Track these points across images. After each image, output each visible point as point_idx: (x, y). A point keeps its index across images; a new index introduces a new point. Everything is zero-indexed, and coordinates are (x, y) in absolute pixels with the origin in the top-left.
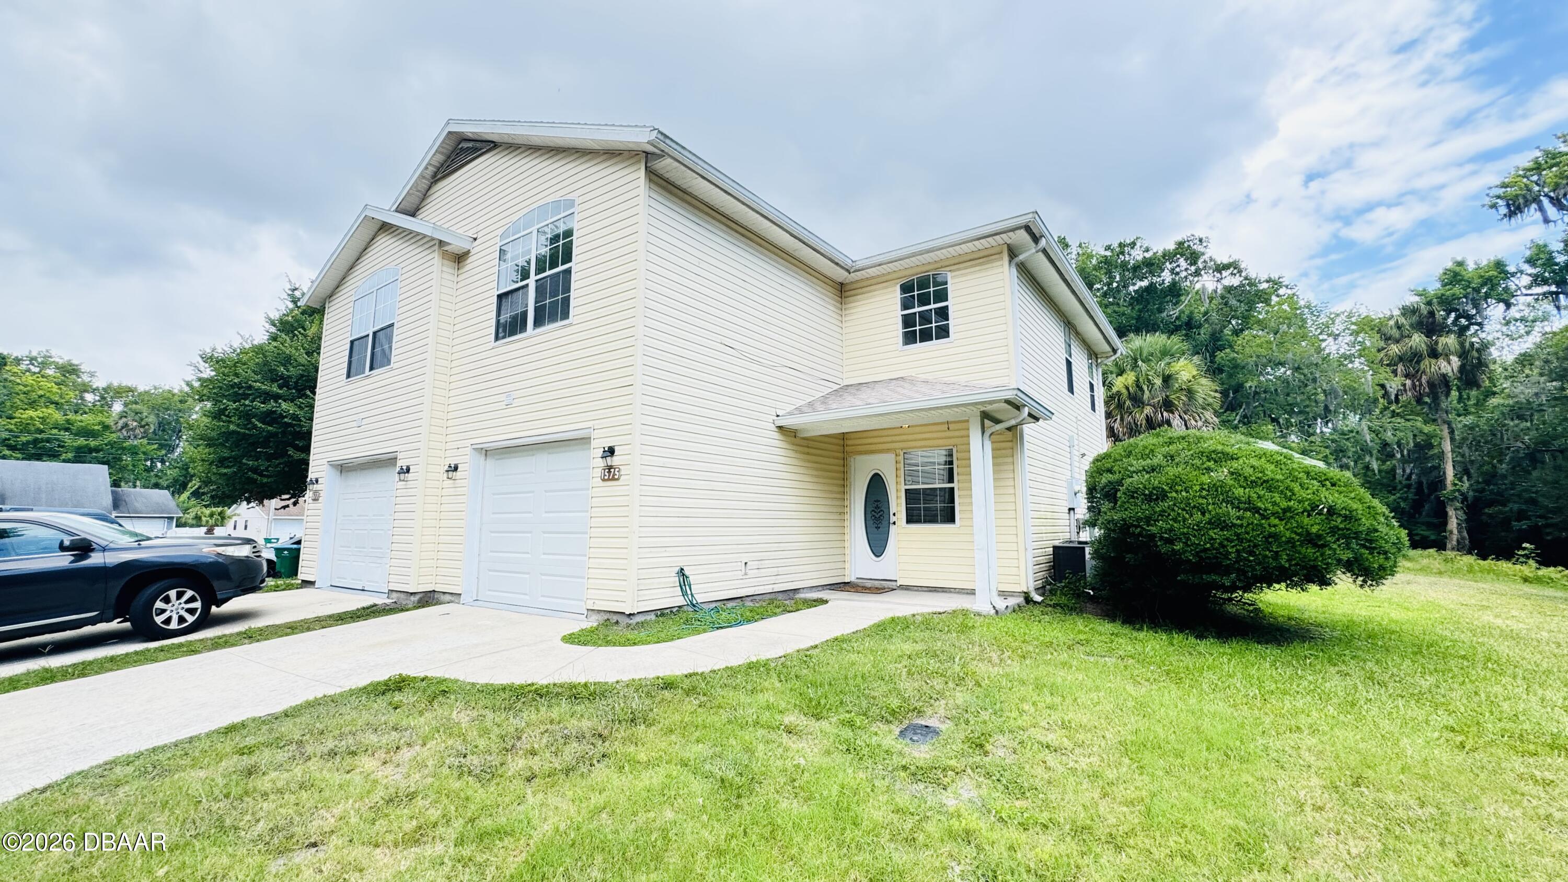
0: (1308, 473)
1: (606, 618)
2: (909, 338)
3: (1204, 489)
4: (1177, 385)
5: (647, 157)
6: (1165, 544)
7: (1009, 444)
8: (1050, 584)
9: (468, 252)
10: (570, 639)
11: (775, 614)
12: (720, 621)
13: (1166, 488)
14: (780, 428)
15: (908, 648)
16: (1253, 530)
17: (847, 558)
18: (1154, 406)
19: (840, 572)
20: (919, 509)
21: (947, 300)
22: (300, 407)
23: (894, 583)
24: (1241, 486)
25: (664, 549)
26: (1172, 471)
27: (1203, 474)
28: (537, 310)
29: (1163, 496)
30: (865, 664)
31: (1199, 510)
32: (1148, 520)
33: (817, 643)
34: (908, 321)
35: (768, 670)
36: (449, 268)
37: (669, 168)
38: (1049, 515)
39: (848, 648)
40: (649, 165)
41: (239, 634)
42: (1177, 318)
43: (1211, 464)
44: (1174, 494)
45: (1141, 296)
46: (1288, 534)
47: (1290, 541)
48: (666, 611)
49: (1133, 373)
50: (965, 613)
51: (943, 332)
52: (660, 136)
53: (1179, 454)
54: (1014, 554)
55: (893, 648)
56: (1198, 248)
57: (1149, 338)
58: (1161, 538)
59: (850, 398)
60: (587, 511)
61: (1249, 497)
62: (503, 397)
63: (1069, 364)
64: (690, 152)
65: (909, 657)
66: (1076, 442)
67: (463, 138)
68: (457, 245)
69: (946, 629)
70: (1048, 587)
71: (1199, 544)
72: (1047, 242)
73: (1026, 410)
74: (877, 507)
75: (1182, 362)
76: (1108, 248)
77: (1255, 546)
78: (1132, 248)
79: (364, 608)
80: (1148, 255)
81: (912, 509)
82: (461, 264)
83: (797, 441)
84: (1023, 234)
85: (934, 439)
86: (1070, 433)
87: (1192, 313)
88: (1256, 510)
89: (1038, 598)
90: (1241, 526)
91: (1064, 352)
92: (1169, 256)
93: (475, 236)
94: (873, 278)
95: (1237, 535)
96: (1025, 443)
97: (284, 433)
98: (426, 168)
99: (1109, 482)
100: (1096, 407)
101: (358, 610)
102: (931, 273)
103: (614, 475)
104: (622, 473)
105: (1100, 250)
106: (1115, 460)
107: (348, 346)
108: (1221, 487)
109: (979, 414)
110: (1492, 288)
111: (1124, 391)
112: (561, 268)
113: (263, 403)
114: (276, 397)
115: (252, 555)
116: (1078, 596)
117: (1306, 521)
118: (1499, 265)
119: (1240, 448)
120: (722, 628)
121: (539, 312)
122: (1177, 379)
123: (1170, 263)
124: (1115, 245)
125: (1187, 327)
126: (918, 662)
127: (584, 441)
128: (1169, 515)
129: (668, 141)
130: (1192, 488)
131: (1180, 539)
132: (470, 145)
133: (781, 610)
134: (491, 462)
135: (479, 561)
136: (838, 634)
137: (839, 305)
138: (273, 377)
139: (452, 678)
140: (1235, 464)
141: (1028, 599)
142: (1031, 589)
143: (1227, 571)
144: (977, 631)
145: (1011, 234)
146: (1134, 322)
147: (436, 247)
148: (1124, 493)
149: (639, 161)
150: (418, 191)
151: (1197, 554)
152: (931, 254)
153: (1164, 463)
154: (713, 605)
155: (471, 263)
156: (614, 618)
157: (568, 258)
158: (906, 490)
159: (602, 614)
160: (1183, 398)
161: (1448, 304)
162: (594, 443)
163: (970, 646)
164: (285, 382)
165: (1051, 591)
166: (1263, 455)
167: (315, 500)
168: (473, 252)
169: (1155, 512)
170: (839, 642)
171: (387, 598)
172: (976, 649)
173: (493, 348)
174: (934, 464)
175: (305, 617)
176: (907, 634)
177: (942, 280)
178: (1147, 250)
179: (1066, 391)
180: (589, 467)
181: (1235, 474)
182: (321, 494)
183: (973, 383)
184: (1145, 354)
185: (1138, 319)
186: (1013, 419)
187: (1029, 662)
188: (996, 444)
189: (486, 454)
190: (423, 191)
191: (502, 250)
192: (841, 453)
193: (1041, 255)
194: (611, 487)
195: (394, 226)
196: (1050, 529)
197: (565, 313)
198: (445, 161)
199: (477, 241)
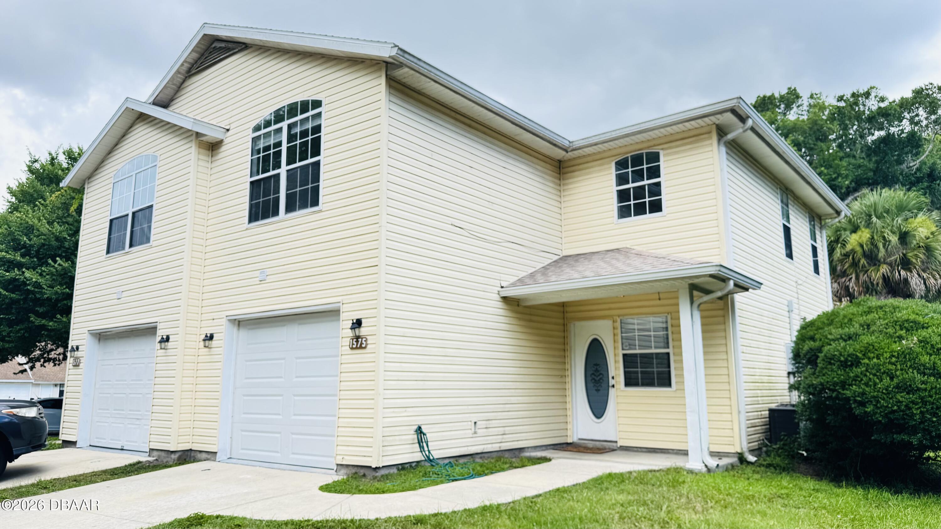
1: (354, 471)
2: (624, 212)
3: (894, 356)
4: (915, 242)
5: (387, 67)
6: (858, 406)
7: (720, 313)
8: (766, 446)
9: (221, 142)
10: (326, 488)
11: (503, 470)
12: (455, 474)
13: (860, 355)
14: (504, 298)
15: (622, 498)
16: (936, 393)
17: (569, 419)
18: (890, 264)
19: (563, 433)
20: (637, 372)
21: (659, 176)
22: (41, 275)
23: (614, 444)
24: (927, 353)
25: (404, 409)
26: (866, 339)
27: (895, 342)
28: (288, 196)
29: (856, 362)
30: (583, 510)
31: (888, 375)
32: (844, 384)
33: (541, 492)
34: (623, 196)
35: (500, 512)
36: (204, 156)
37: (406, 75)
38: (766, 379)
39: (568, 497)
40: (389, 73)
41: (33, 485)
42: (918, 169)
43: (903, 333)
44: (866, 361)
45: (878, 147)
48: (406, 466)
49: (867, 230)
50: (677, 470)
51: (656, 207)
52: (399, 52)
53: (875, 323)
54: (727, 417)
55: (608, 498)
57: (886, 193)
58: (855, 401)
59: (568, 270)
60: (337, 376)
61: (934, 363)
62: (257, 273)
63: (787, 230)
64: (425, 62)
65: (622, 505)
66: (795, 306)
67: (217, 39)
68: (213, 134)
69: (658, 483)
70: (764, 449)
71: (887, 407)
72: (753, 121)
73: (732, 283)
74: (597, 371)
75: (921, 217)
76: (840, 99)
78: (867, 98)
79: (130, 465)
80: (882, 105)
81: (630, 372)
82: (214, 152)
83: (520, 309)
84: (729, 115)
85: (649, 306)
86: (789, 298)
87: (934, 163)
89: (752, 458)
90: (925, 390)
91: (780, 217)
92: (905, 105)
93: (227, 127)
94: (589, 155)
95: (922, 398)
96: (738, 312)
97: (25, 300)
98: (182, 65)
99: (811, 349)
100: (821, 269)
101: (126, 466)
102: (644, 151)
103: (362, 344)
104: (368, 342)
105: (831, 101)
106: (819, 328)
107: (108, 224)
108: (909, 354)
109: (687, 286)
111: (858, 249)
112: (310, 161)
113: (7, 271)
114: (20, 266)
115: (38, 416)
116: (793, 457)
119: (932, 318)
120: (456, 480)
121: (290, 199)
122: (914, 236)
123: (909, 113)
124: (848, 94)
126: (630, 509)
127: (333, 313)
128: (862, 380)
129: (406, 56)
130: (883, 355)
131: (871, 402)
132: (223, 45)
133: (508, 465)
134: (244, 334)
135: (232, 423)
137: (558, 182)
138: (17, 246)
139: (241, 516)
140: (924, 333)
141: (742, 459)
142: (745, 449)
143: (914, 431)
144: (686, 486)
145: (719, 116)
146: (871, 174)
147: (194, 137)
148: (823, 360)
149: (380, 69)
150: (173, 84)
151: (886, 416)
152: (644, 135)
153: (860, 331)
154: (447, 461)
155: (224, 150)
156: (362, 471)
157: (316, 152)
158: (624, 355)
159: (351, 468)
160: (921, 256)
162: (343, 316)
163: (678, 498)
164: (26, 250)
165: (766, 452)
167: (76, 365)
168: (226, 141)
169: (850, 377)
170: (560, 492)
171: (149, 456)
172: (683, 500)
173: (247, 229)
174: (649, 330)
175: (81, 473)
176: (622, 487)
177: (654, 157)
178: (882, 100)
179: (784, 257)
180: (339, 337)
181: (923, 342)
182: (82, 360)
183: (688, 256)
184: (880, 210)
185: (875, 172)
186: (721, 290)
187: (729, 511)
188: (706, 313)
189: (239, 325)
190: (178, 84)
191: (255, 140)
192: (561, 321)
193: (750, 133)
194: (359, 355)
195: (149, 116)
196: (765, 392)
197: (315, 202)
198: (199, 59)
199: (230, 132)
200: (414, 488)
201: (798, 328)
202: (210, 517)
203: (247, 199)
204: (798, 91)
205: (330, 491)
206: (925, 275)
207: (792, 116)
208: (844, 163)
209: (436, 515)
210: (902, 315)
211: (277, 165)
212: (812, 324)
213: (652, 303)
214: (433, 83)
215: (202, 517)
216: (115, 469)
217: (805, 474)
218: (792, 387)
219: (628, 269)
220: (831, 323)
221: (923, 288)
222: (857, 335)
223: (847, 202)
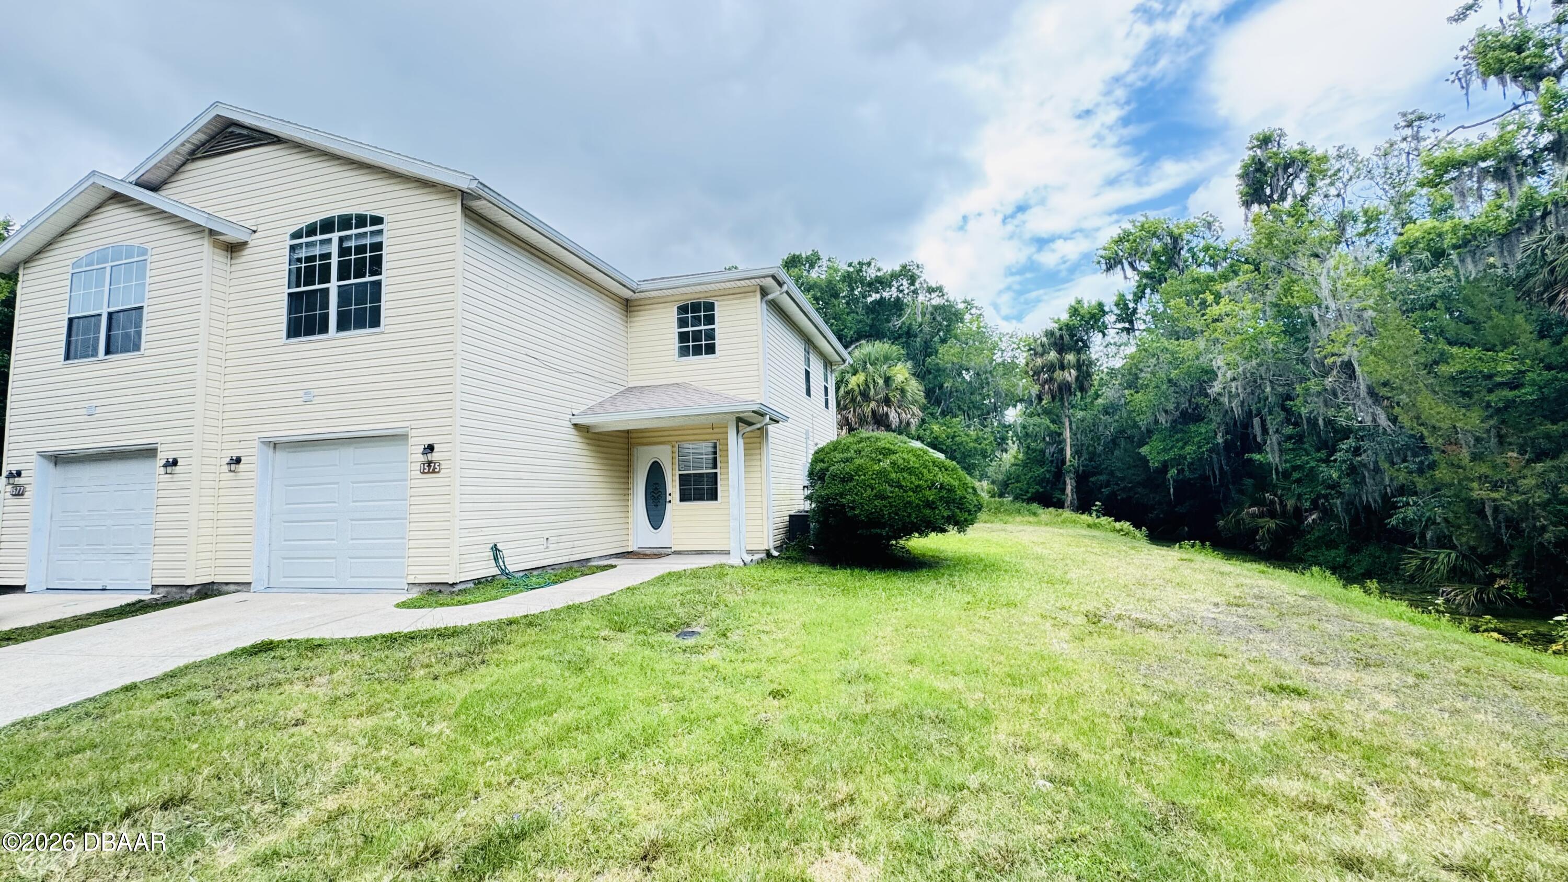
0: (934, 463)
1: (429, 588)
2: (684, 352)
3: (874, 474)
4: (894, 385)
5: (462, 196)
6: (850, 510)
7: (758, 440)
8: (786, 543)
9: (245, 243)
11: (576, 577)
12: (531, 584)
13: (853, 473)
14: (575, 425)
15: (681, 589)
16: (898, 499)
17: (631, 532)
18: (877, 401)
19: (625, 543)
20: (690, 489)
21: (714, 324)
23: (669, 550)
24: (895, 472)
25: (481, 530)
26: (858, 461)
27: (876, 464)
28: (340, 314)
29: (851, 479)
30: (651, 601)
31: (870, 487)
32: (842, 495)
34: (683, 337)
35: (582, 609)
36: (221, 258)
37: (483, 207)
38: (787, 492)
39: (638, 593)
40: (465, 202)
42: (900, 328)
43: (881, 457)
44: (857, 477)
45: (874, 307)
46: (917, 501)
47: (918, 505)
48: (482, 580)
49: (863, 374)
50: (722, 566)
51: (711, 349)
52: (479, 185)
53: (864, 450)
54: (760, 522)
55: (670, 590)
56: (916, 272)
57: (877, 345)
58: (849, 507)
59: (633, 400)
60: (405, 500)
61: (899, 478)
62: (301, 393)
63: (807, 373)
65: (682, 595)
66: (811, 434)
67: (234, 124)
68: (234, 236)
69: (708, 576)
70: (785, 546)
71: (868, 510)
72: (787, 284)
73: (768, 417)
74: (656, 489)
75: (900, 365)
76: (850, 265)
77: (899, 509)
78: (869, 267)
79: (128, 605)
80: (879, 274)
81: (684, 489)
82: (234, 255)
83: (590, 435)
84: (771, 280)
85: (702, 434)
86: (806, 428)
87: (911, 324)
88: (901, 487)
89: (776, 553)
90: (892, 497)
91: (803, 363)
92: (895, 276)
93: (254, 228)
94: (654, 299)
95: (890, 503)
96: (770, 438)
98: (183, 145)
99: (821, 469)
100: (830, 405)
102: (702, 301)
103: (435, 468)
104: (442, 467)
105: (843, 267)
106: (828, 453)
107: (65, 323)
108: (884, 472)
109: (734, 419)
110: (1095, 322)
111: (856, 388)
112: (368, 279)
116: (805, 551)
117: (927, 493)
118: (1101, 305)
119: (899, 446)
120: (534, 589)
121: (343, 317)
122: (894, 380)
123: (896, 283)
124: (855, 263)
125: (905, 336)
126: (688, 597)
127: (399, 438)
128: (853, 491)
129: (486, 190)
130: (868, 473)
131: (859, 507)
132: (245, 132)
133: (579, 574)
134: (281, 456)
135: (270, 551)
136: (630, 585)
137: (625, 318)
140: (894, 457)
141: (769, 554)
142: (772, 547)
143: (883, 526)
144: (729, 577)
145: (762, 280)
146: (868, 328)
147: (206, 234)
148: (829, 477)
149: (455, 197)
150: (169, 165)
151: (867, 516)
152: (702, 286)
153: (854, 456)
154: (521, 574)
155: (249, 254)
156: (438, 588)
157: (377, 270)
158: (680, 475)
159: (424, 586)
160: (898, 395)
161: (1070, 329)
162: (411, 441)
163: (724, 586)
165: (786, 548)
166: (911, 451)
167: (18, 494)
168: (251, 244)
169: (846, 489)
170: (631, 590)
171: (152, 593)
172: (728, 587)
173: (284, 345)
174: (702, 454)
175: (58, 618)
176: (680, 581)
177: (710, 307)
178: (879, 270)
179: (805, 395)
180: (407, 461)
181: (893, 464)
182: (28, 488)
183: (731, 393)
184: (873, 358)
185: (871, 327)
186: (760, 422)
187: (761, 592)
188: (748, 440)
189: (275, 448)
190: (175, 166)
191: (293, 248)
192: (626, 446)
193: (785, 295)
194: (431, 479)
195: (131, 199)
196: (787, 502)
197: (375, 322)
198: (208, 141)
199: (257, 234)
200: (496, 598)
201: (813, 452)
202: (281, 642)
203: (285, 311)
204: (820, 253)
205: (409, 608)
206: (899, 411)
207: (814, 274)
208: (850, 318)
209: (526, 616)
210: (881, 444)
211: (326, 278)
212: (821, 450)
213: (705, 431)
214: (510, 217)
215: (271, 642)
216: (108, 610)
217: (813, 562)
218: (808, 498)
219: (689, 403)
220: (835, 449)
221: (898, 420)
222: (852, 458)
223: (850, 349)
